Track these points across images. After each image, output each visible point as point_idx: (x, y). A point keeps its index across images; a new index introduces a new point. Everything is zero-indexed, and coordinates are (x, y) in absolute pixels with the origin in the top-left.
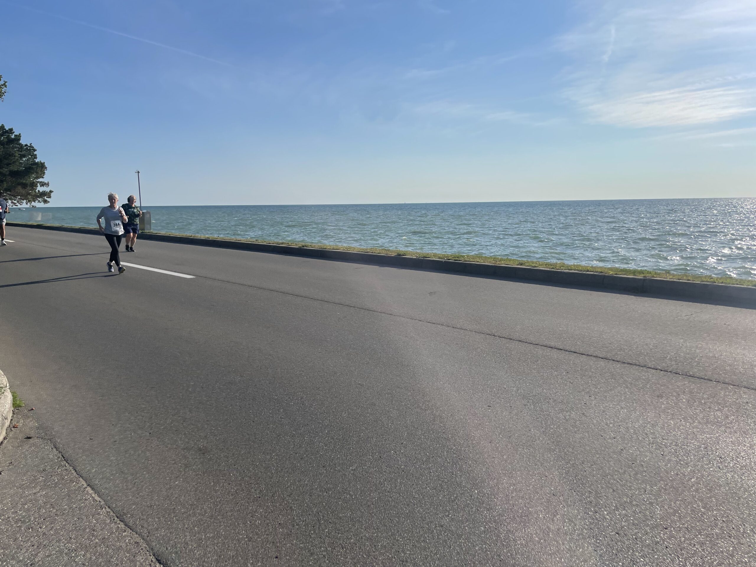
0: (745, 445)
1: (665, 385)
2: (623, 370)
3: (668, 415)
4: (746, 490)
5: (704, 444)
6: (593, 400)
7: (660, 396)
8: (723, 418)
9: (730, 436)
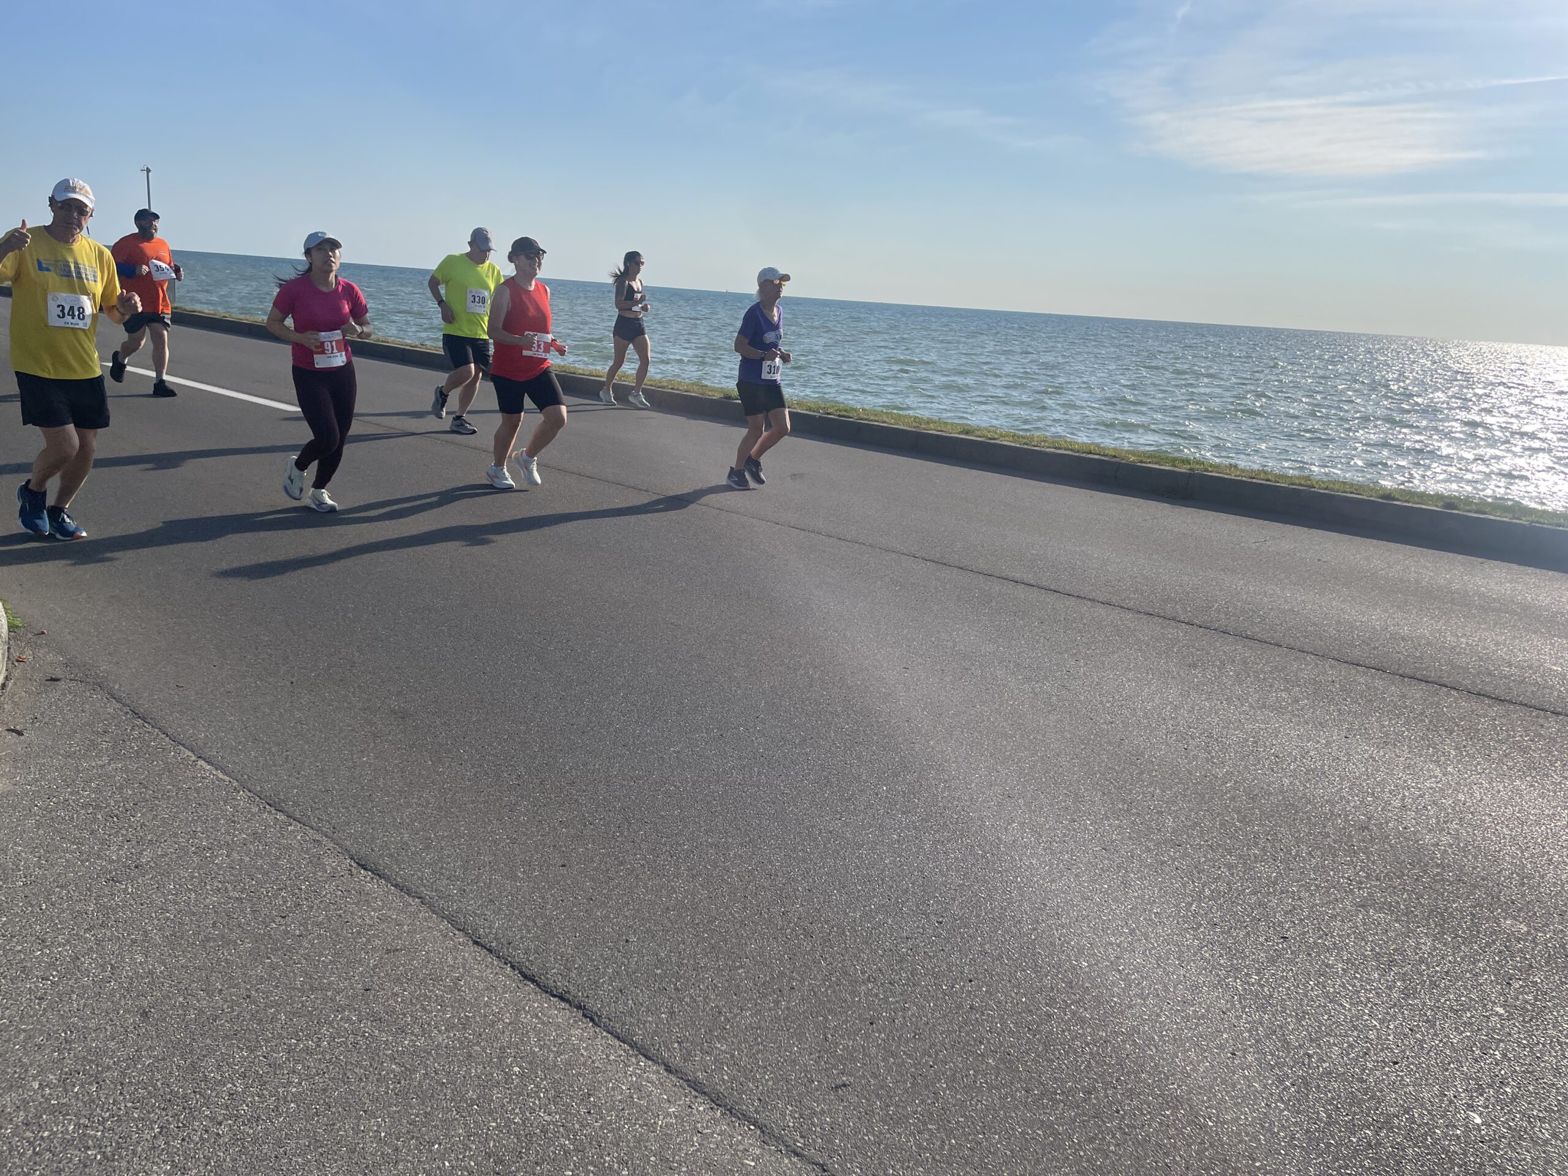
0: (1319, 742)
1: (1203, 650)
2: (1136, 623)
3: (1202, 694)
4: (1309, 802)
5: (1253, 737)
6: (1080, 667)
7: (1194, 666)
8: (1290, 701)
9: (1297, 727)
